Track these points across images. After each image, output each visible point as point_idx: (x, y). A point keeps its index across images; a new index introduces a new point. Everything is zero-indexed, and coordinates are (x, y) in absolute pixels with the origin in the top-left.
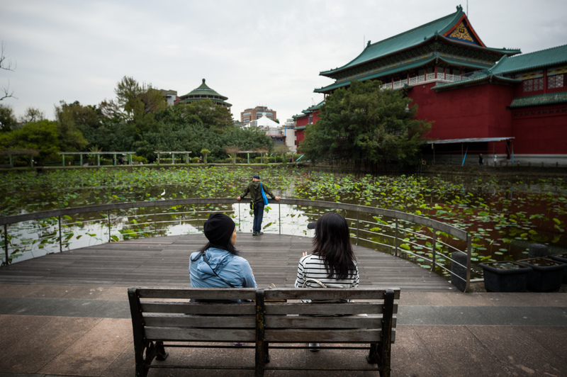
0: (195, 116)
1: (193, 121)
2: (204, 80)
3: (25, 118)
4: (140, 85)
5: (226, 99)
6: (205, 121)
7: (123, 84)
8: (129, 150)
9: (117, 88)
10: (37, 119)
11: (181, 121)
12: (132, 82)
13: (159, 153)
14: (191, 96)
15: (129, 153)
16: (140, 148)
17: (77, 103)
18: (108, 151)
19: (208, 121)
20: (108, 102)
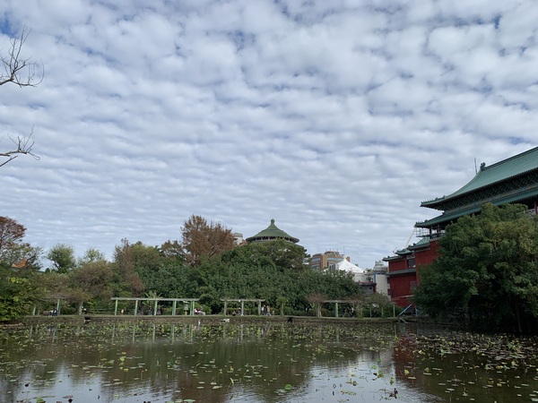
0: (268, 258)
1: (265, 263)
2: (273, 221)
3: (84, 260)
4: (208, 224)
5: (297, 241)
6: (278, 263)
7: (190, 222)
8: (191, 296)
9: (183, 227)
10: (95, 260)
11: (251, 263)
12: (199, 221)
13: (226, 301)
14: (259, 238)
15: (191, 300)
16: (204, 295)
17: (139, 243)
18: (167, 297)
19: (282, 264)
20: (172, 243)
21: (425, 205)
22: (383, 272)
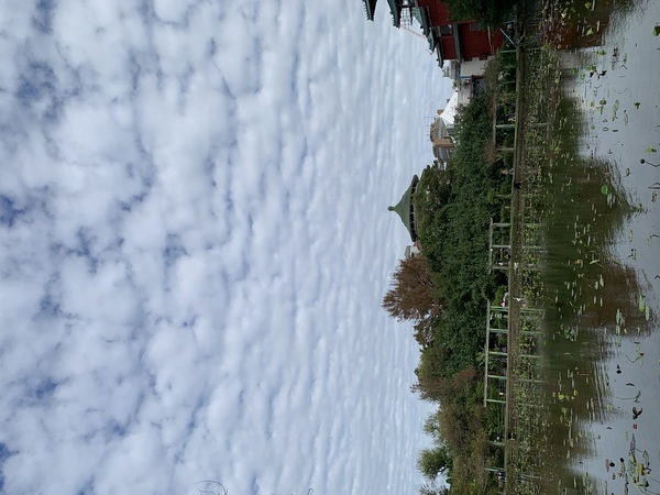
0: (438, 214)
1: (444, 219)
2: (391, 209)
3: (437, 438)
4: (394, 288)
5: (416, 177)
6: (444, 201)
7: (391, 310)
8: (485, 310)
9: (397, 318)
10: (437, 424)
11: (443, 236)
12: (389, 300)
13: (491, 266)
14: (412, 226)
15: (489, 310)
16: (483, 294)
17: (416, 371)
18: (485, 339)
19: (446, 196)
20: (417, 332)
21: (371, 15)
22: (457, 67)
